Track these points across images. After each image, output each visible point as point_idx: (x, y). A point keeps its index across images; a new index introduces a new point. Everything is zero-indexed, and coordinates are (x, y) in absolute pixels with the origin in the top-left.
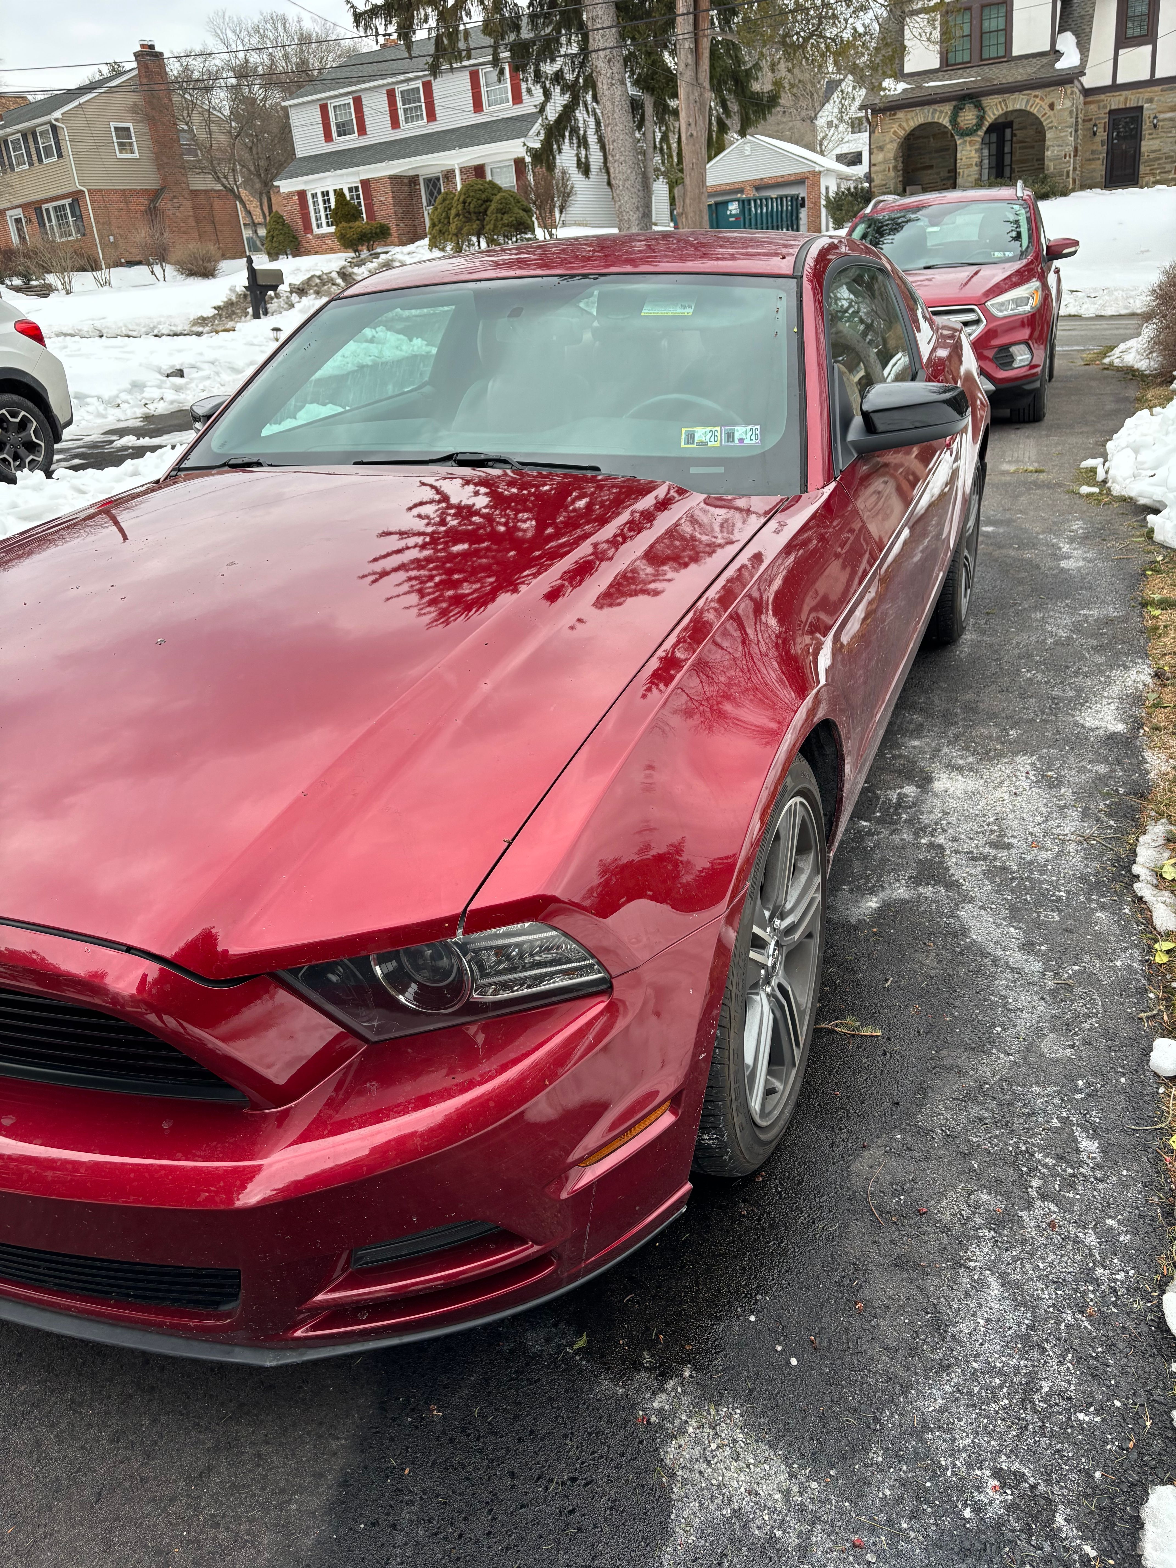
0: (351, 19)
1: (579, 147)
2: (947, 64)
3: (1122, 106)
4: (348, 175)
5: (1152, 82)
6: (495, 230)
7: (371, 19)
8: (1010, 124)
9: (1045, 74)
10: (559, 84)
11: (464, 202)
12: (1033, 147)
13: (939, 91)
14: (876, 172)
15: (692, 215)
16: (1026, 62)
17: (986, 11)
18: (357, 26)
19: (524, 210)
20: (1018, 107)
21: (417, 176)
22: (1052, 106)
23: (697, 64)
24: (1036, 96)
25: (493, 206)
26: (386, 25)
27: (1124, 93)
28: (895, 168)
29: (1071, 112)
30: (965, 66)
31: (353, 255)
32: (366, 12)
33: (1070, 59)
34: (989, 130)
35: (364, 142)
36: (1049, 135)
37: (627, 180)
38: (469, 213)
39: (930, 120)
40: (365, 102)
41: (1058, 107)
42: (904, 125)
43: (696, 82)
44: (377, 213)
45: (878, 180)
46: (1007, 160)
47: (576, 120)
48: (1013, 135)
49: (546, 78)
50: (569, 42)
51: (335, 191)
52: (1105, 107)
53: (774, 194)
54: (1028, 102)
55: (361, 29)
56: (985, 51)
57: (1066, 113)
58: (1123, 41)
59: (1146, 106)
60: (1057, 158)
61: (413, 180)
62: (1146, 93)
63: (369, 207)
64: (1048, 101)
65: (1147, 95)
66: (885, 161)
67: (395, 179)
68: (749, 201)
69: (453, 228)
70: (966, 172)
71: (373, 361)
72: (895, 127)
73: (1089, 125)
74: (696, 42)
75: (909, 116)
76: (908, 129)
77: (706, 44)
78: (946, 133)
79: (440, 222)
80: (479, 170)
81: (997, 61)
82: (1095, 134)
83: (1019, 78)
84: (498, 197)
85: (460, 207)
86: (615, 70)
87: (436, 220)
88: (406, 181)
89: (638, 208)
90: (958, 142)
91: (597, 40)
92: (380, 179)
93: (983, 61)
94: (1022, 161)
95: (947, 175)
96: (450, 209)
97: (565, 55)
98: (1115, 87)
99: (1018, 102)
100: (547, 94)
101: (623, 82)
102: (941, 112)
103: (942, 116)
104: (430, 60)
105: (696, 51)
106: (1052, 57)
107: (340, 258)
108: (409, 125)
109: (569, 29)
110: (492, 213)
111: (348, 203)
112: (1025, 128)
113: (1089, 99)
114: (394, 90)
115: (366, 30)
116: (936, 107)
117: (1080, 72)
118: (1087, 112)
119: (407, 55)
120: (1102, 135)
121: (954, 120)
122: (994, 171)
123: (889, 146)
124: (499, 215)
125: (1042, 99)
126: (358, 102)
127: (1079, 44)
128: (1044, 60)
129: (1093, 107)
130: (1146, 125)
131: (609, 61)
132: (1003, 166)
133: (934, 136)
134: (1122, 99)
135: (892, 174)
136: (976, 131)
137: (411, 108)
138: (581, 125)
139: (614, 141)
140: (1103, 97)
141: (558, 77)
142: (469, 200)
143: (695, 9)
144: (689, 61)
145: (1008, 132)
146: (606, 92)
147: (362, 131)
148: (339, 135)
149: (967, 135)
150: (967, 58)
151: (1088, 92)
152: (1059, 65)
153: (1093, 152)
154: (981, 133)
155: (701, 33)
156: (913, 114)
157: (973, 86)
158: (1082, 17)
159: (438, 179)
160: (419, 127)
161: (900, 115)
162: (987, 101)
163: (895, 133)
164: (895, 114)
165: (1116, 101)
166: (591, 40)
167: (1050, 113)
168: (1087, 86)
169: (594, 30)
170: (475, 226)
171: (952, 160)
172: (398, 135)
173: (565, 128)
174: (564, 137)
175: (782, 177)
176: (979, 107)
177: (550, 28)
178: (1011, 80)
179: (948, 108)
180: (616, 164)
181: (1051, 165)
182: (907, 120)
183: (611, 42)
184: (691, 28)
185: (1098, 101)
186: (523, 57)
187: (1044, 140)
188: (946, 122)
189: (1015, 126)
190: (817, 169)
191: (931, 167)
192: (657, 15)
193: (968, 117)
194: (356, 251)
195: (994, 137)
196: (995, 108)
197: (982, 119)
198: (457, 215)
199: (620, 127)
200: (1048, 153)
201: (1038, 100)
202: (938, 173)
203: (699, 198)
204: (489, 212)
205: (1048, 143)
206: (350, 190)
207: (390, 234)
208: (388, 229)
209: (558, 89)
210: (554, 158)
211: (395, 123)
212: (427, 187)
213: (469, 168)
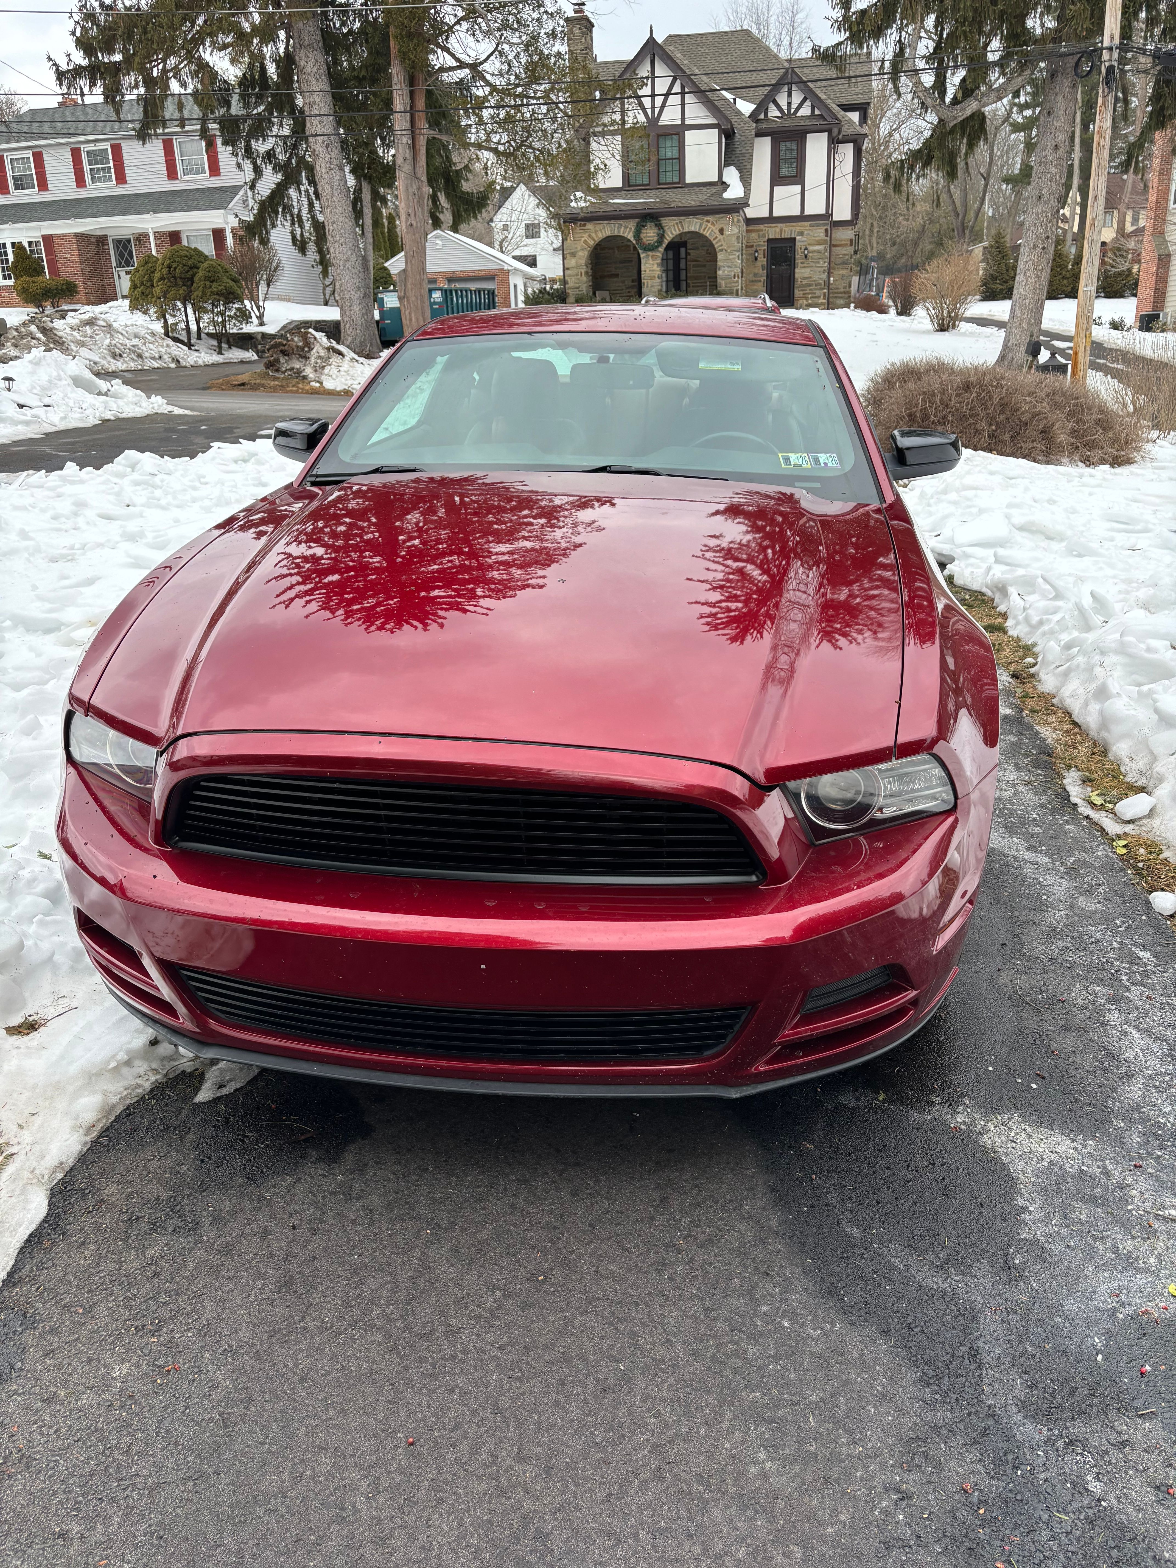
0: (53, 76)
1: (293, 224)
2: (629, 185)
3: (778, 236)
4: (27, 229)
5: (802, 218)
6: (203, 298)
7: (75, 79)
8: (684, 244)
9: (714, 202)
10: (270, 163)
11: (169, 267)
12: (705, 266)
13: (623, 208)
14: (569, 276)
15: (414, 299)
16: (697, 189)
17: (661, 140)
18: (61, 85)
19: (233, 280)
20: (693, 229)
21: (106, 236)
22: (721, 231)
23: (415, 159)
24: (708, 221)
25: (201, 274)
26: (90, 87)
27: (780, 225)
28: (587, 273)
29: (738, 238)
30: (644, 188)
31: (36, 310)
32: (69, 71)
33: (735, 191)
34: (667, 248)
35: (44, 197)
36: (720, 256)
37: (347, 260)
38: (175, 277)
39: (616, 233)
40: (47, 157)
41: (727, 232)
42: (594, 235)
43: (414, 175)
44: (61, 270)
45: (571, 283)
46: (683, 277)
47: (290, 198)
48: (687, 254)
49: (258, 156)
50: (281, 125)
51: (13, 244)
52: (764, 236)
53: (473, 286)
54: (701, 225)
55: (64, 87)
56: (662, 176)
57: (734, 239)
58: (777, 179)
59: (798, 238)
60: (727, 277)
61: (101, 240)
62: (796, 228)
63: (52, 263)
64: (718, 226)
65: (798, 229)
66: (578, 267)
67: (82, 238)
68: (451, 291)
69: (157, 291)
70: (650, 282)
71: (113, 415)
72: (585, 237)
73: (751, 251)
74: (413, 139)
75: (598, 227)
76: (597, 240)
77: (422, 142)
78: (629, 246)
79: (142, 284)
80: (174, 237)
81: (672, 186)
82: (756, 259)
83: (693, 203)
84: (206, 265)
85: (165, 271)
86: (333, 156)
87: (138, 283)
88: (93, 240)
89: (359, 288)
90: (642, 256)
91: (314, 126)
92: (64, 235)
93: (658, 184)
94: (696, 278)
95: (631, 284)
96: (153, 272)
97: (276, 136)
98: (771, 219)
99: (693, 225)
100: (257, 171)
101: (341, 168)
102: (626, 227)
103: (626, 229)
104: (138, 126)
105: (413, 147)
106: (719, 187)
107: (22, 312)
108: (95, 186)
109: (281, 112)
110: (200, 280)
111: (28, 258)
112: (696, 249)
113: (750, 228)
114: (79, 149)
115: (69, 88)
116: (621, 222)
117: (744, 203)
118: (749, 238)
119: (115, 118)
120: (762, 261)
121: (637, 235)
122: (671, 284)
123: (580, 253)
124: (208, 283)
125: (713, 224)
126: (38, 157)
127: (742, 179)
128: (713, 190)
129: (754, 235)
130: (799, 255)
131: (327, 146)
132: (679, 280)
133: (619, 248)
134: (778, 230)
135: (584, 278)
136: (657, 247)
137: (98, 169)
138: (295, 204)
139: (334, 223)
140: (761, 227)
141: (270, 155)
142: (174, 265)
143: (411, 107)
144: (407, 156)
145: (683, 250)
146: (325, 176)
147: (43, 186)
148: (17, 188)
149: (650, 250)
150: (646, 181)
151: (749, 222)
152: (726, 195)
153: (755, 275)
154: (661, 249)
155: (417, 132)
156: (601, 226)
157: (653, 206)
158: (743, 154)
159: (129, 241)
160: (108, 188)
161: (590, 226)
162: (665, 221)
163: (585, 242)
164: (584, 225)
165: (773, 232)
166: (308, 125)
167: (720, 237)
168: (748, 216)
169: (311, 116)
170: (181, 292)
171: (635, 271)
172: (83, 194)
173: (278, 204)
174: (277, 213)
175: (472, 271)
176: (660, 226)
177: (262, 108)
178: (687, 204)
179: (632, 224)
180: (336, 245)
181: (723, 283)
182: (596, 232)
183: (329, 129)
184: (408, 125)
185: (758, 231)
186: (233, 133)
187: (716, 261)
188: (630, 236)
189: (689, 246)
190: (506, 267)
191: (617, 275)
192: (374, 109)
193: (650, 234)
194: (38, 306)
195: (671, 254)
196: (673, 229)
197: (662, 237)
198: (162, 279)
199: (339, 210)
200: (720, 273)
201: (709, 225)
202: (623, 282)
203: (421, 284)
204: (196, 279)
205: (719, 263)
206: (30, 243)
207: (77, 292)
208: (75, 286)
209: (270, 167)
210: (267, 233)
211: (80, 182)
212: (117, 248)
213: (164, 233)
